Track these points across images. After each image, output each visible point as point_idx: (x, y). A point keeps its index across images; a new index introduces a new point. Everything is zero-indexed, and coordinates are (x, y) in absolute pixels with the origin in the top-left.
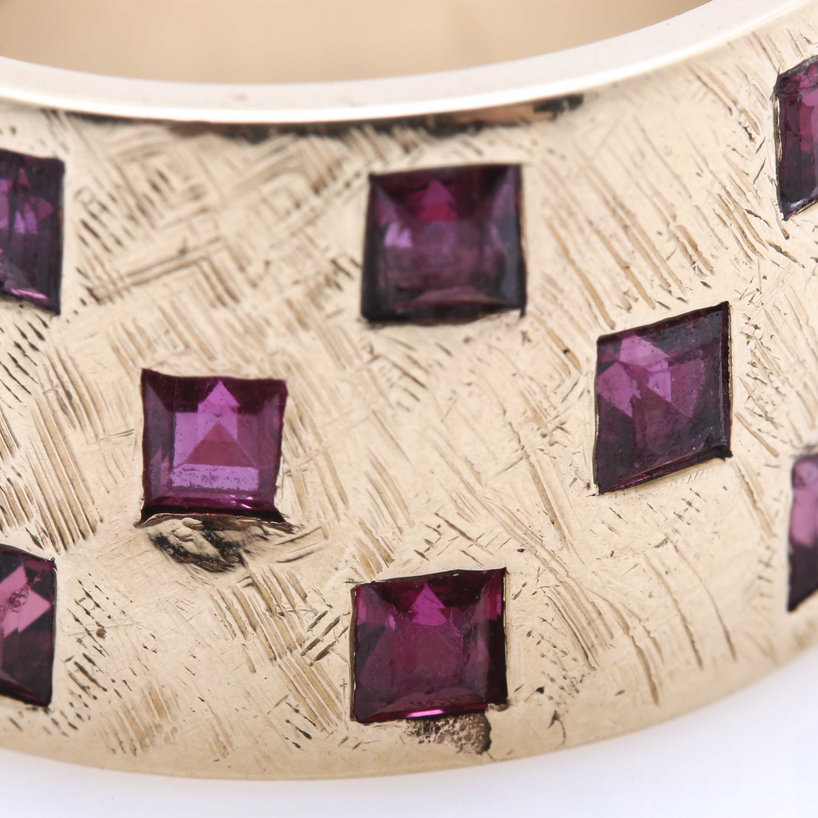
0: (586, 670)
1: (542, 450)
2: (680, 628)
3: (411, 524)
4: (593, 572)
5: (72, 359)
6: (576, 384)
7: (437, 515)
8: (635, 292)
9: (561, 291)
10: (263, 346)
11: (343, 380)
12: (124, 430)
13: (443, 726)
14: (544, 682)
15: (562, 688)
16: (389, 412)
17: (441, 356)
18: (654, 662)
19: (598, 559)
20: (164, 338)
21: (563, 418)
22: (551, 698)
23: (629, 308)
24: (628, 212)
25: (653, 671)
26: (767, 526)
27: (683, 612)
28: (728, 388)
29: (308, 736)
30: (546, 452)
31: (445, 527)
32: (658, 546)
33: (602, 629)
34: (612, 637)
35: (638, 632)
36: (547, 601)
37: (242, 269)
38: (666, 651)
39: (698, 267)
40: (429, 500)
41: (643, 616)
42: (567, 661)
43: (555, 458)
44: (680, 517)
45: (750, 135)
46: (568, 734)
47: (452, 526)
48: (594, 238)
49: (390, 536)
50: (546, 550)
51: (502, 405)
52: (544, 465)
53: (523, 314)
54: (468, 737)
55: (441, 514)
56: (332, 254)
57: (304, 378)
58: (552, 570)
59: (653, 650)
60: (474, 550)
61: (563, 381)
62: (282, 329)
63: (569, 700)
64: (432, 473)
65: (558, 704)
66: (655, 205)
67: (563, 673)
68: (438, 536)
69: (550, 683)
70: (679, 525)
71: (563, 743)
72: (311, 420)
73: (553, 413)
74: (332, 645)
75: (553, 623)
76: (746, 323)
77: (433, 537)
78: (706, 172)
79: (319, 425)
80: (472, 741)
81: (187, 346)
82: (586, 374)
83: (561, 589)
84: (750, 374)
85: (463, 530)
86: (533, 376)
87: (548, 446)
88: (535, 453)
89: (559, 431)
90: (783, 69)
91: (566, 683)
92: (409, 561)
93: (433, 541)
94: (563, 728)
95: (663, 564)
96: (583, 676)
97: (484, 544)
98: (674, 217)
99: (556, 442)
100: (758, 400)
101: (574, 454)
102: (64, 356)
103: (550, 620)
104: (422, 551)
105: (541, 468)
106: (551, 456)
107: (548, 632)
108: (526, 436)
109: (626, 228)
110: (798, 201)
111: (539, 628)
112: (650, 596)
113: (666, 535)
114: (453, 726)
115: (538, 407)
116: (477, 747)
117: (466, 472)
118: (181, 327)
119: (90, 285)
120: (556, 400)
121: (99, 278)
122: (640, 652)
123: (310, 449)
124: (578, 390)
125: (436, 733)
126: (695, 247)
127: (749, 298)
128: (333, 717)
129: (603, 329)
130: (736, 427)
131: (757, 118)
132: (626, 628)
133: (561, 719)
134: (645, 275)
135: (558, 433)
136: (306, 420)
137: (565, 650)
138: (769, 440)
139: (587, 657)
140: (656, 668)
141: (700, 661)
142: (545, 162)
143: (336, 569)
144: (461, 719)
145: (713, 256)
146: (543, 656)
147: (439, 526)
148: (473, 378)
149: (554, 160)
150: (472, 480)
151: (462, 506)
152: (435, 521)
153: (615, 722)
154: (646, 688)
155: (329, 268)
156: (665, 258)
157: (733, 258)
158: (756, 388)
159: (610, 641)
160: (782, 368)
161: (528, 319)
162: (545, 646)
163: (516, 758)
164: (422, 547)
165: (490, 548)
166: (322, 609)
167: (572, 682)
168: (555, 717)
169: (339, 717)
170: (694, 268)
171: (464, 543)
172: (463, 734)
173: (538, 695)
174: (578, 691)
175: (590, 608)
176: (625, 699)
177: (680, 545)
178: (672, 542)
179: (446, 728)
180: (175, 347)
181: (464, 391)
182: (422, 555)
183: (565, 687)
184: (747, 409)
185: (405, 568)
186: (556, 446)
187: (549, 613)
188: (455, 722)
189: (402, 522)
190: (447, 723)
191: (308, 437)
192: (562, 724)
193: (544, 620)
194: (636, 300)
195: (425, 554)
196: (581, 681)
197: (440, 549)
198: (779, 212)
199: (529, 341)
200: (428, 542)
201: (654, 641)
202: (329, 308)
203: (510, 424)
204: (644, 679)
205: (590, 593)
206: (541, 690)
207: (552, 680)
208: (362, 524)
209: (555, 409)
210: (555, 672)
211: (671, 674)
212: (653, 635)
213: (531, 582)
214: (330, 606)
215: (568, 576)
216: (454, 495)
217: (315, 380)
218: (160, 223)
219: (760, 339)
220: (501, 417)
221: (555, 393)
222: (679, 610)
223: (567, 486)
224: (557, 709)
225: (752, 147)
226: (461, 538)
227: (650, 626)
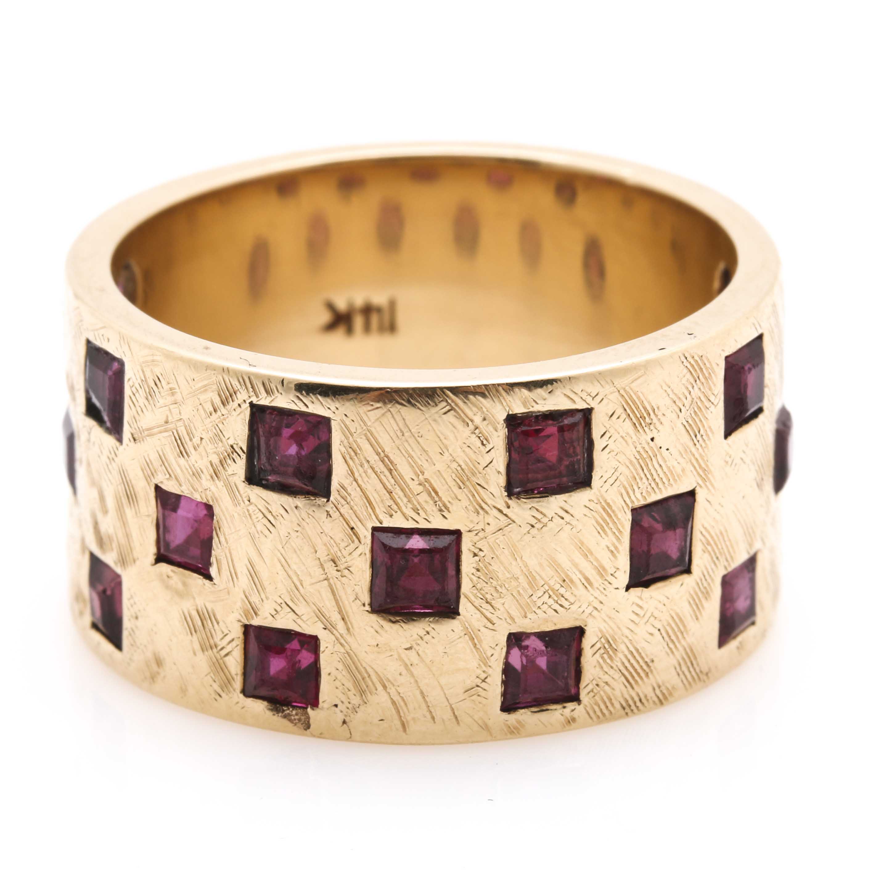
0: (361, 703)
1: (337, 578)
2: (419, 697)
3: (267, 598)
4: (366, 652)
5: (126, 470)
6: (357, 548)
7: (280, 597)
8: (395, 507)
9: (349, 495)
10: (201, 484)
11: (236, 512)
12: (147, 514)
13: (286, 710)
14: (338, 702)
15: (348, 708)
16: (257, 535)
17: (283, 512)
18: (403, 710)
19: (369, 645)
20: (160, 468)
21: (350, 564)
22: (342, 712)
23: (391, 516)
24: (392, 462)
25: (402, 714)
26: (485, 661)
27: (421, 688)
28: (459, 578)
29: (220, 696)
30: (339, 579)
31: (284, 605)
32: (406, 649)
33: (370, 683)
34: (376, 690)
35: (392, 691)
36: (339, 659)
37: (191, 440)
38: (411, 707)
39: (439, 505)
40: (276, 588)
41: (396, 684)
42: (350, 694)
43: (344, 584)
44: (421, 638)
45: (482, 442)
46: (352, 733)
47: (288, 605)
48: (370, 471)
49: (258, 603)
50: (339, 633)
51: (314, 548)
52: (338, 587)
53: (328, 501)
54: (299, 720)
55: (282, 596)
56: (231, 442)
57: (219, 506)
58: (341, 644)
59: (402, 704)
60: (299, 621)
61: (350, 544)
62: (209, 477)
63: (352, 715)
64: (278, 574)
65: (346, 716)
66: (410, 463)
67: (349, 700)
68: (281, 609)
69: (341, 704)
70: (420, 642)
71: (350, 737)
72: (223, 530)
73: (344, 560)
74: (231, 652)
75: (342, 672)
76: (473, 546)
77: (279, 609)
78: (446, 454)
79: (226, 534)
80: (302, 722)
81: (170, 476)
82: (364, 544)
83: (346, 655)
84: (474, 574)
85: (294, 609)
86: (333, 537)
87: (340, 577)
88: (333, 579)
89: (347, 571)
90: (512, 411)
91: (350, 706)
92: (266, 618)
93: (279, 611)
94: (349, 730)
95: (409, 659)
96: (359, 705)
97: (305, 619)
98: (423, 473)
99: (345, 576)
100: (480, 590)
101: (356, 585)
102: (124, 468)
103: (340, 670)
104: (273, 614)
105: (336, 588)
106: (342, 583)
107: (340, 677)
108: (328, 568)
109: (390, 471)
110: (518, 488)
111: (334, 672)
112: (400, 674)
113: (411, 644)
114: (292, 711)
115: (335, 554)
116: (305, 726)
117: (295, 579)
118: (166, 464)
119: (132, 432)
120: (345, 553)
121: (135, 429)
122: (394, 703)
123: (223, 546)
124: (358, 551)
125: (282, 713)
126: (436, 493)
127: (476, 532)
128: (231, 689)
129: (375, 523)
130: (463, 600)
131: (489, 434)
132: (385, 687)
133: (348, 724)
134: (402, 500)
135: (346, 572)
136: (221, 529)
137: (350, 689)
138: (489, 615)
139: (362, 696)
140: (404, 714)
141: (433, 718)
142: (343, 421)
143: (233, 612)
144: (296, 709)
145: (449, 502)
146: (337, 688)
147: (281, 603)
148: (298, 528)
149: (348, 421)
150: (298, 584)
151: (293, 596)
152: (280, 601)
153: (380, 735)
154: (398, 723)
155: (229, 450)
156: (416, 494)
157: (464, 507)
158: (479, 583)
159: (375, 691)
160: (499, 577)
161: (330, 504)
162: (338, 683)
163: (324, 738)
164: (274, 613)
165: (307, 622)
166: (226, 632)
167: (353, 707)
168: (344, 722)
169: (234, 690)
170: (436, 505)
171: (295, 617)
172: (297, 717)
173: (334, 708)
174: (357, 712)
175: (363, 670)
176: (384, 724)
177: (420, 653)
178: (415, 650)
179: (288, 711)
180: (165, 475)
181: (294, 534)
182: (273, 616)
183: (350, 708)
184: (472, 593)
185: (265, 621)
186: (345, 578)
187: (340, 666)
188: (293, 710)
189: (263, 596)
190: (289, 709)
191: (222, 539)
192: (348, 727)
193: (337, 669)
194: (396, 512)
195: (275, 616)
196: (358, 707)
197: (282, 615)
198: (504, 492)
199: (331, 517)
200: (276, 610)
201: (402, 698)
202: (230, 472)
203: (319, 559)
204: (396, 717)
205: (364, 662)
206: (336, 706)
207: (342, 702)
208: (244, 592)
209: (345, 558)
210: (344, 698)
211: (414, 719)
212: (401, 695)
213: (330, 647)
214: (230, 631)
215: (351, 650)
216: (289, 590)
217: (224, 509)
218: (158, 405)
219: (483, 557)
220: (315, 554)
221: (345, 549)
222: (419, 687)
223: (351, 602)
224: (345, 719)
225: (484, 450)
226: (293, 613)
227: (400, 690)
